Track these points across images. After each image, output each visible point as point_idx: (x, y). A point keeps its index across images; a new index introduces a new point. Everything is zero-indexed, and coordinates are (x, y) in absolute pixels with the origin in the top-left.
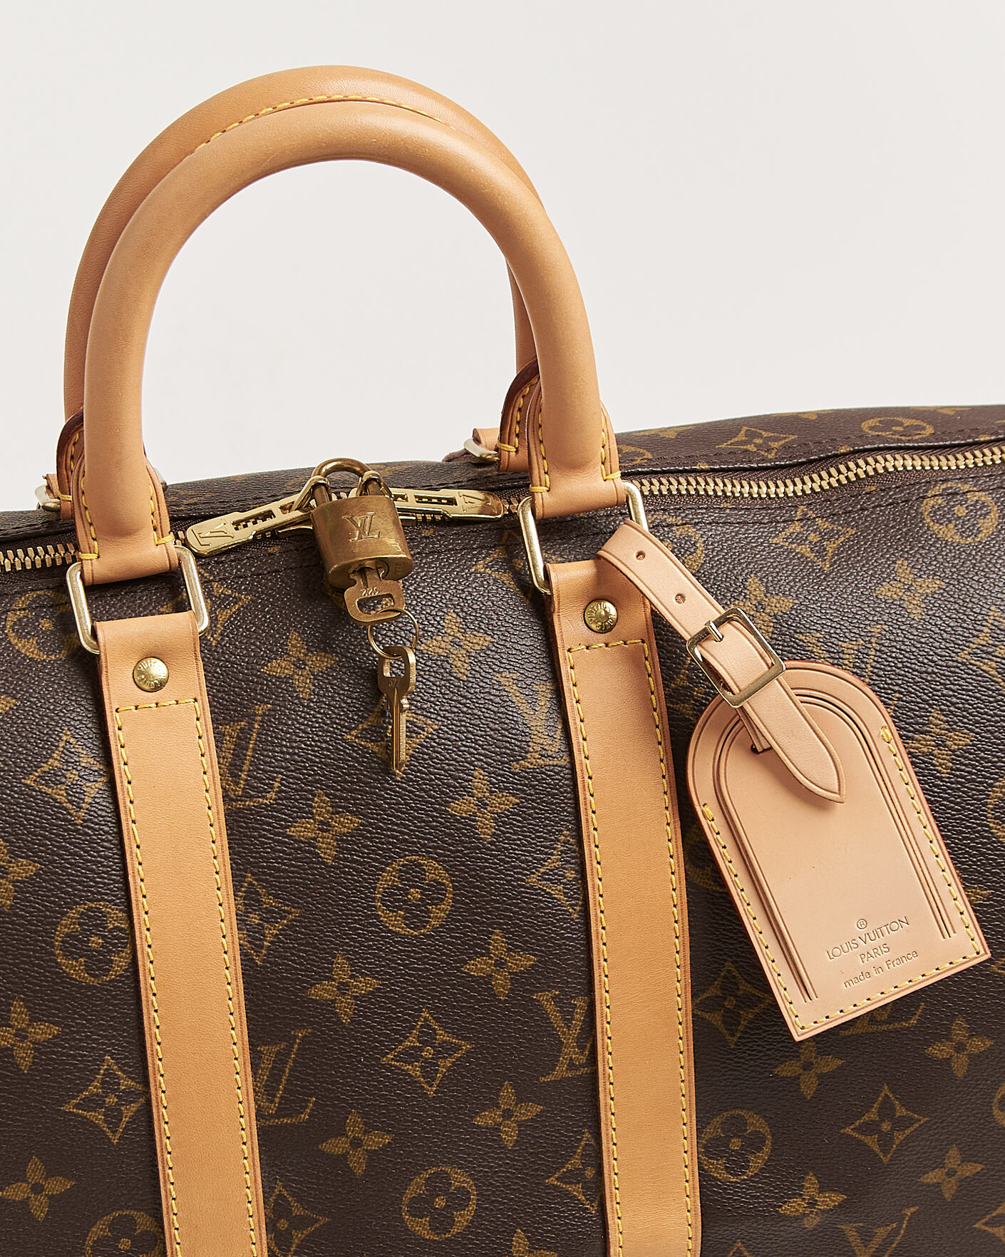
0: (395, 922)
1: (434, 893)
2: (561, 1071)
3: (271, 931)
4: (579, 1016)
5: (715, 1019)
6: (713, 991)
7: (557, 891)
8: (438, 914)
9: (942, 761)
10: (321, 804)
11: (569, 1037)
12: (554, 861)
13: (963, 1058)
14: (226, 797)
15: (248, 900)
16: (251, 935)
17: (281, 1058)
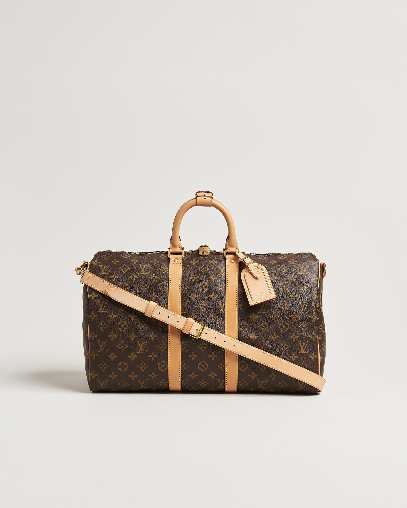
0: (201, 290)
1: (206, 287)
2: (220, 312)
3: (185, 289)
4: (223, 305)
5: (241, 309)
6: (241, 305)
7: (222, 289)
8: (206, 290)
9: (274, 280)
10: (194, 275)
11: (222, 307)
12: (222, 286)
13: (274, 318)
14: (182, 273)
15: (183, 285)
16: (183, 289)
17: (185, 304)
